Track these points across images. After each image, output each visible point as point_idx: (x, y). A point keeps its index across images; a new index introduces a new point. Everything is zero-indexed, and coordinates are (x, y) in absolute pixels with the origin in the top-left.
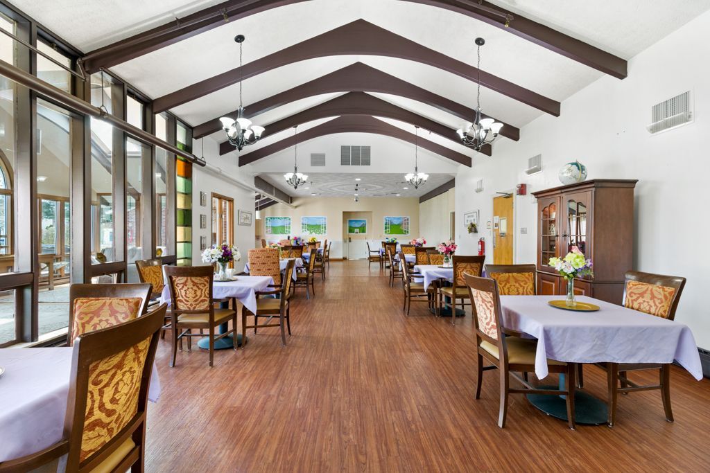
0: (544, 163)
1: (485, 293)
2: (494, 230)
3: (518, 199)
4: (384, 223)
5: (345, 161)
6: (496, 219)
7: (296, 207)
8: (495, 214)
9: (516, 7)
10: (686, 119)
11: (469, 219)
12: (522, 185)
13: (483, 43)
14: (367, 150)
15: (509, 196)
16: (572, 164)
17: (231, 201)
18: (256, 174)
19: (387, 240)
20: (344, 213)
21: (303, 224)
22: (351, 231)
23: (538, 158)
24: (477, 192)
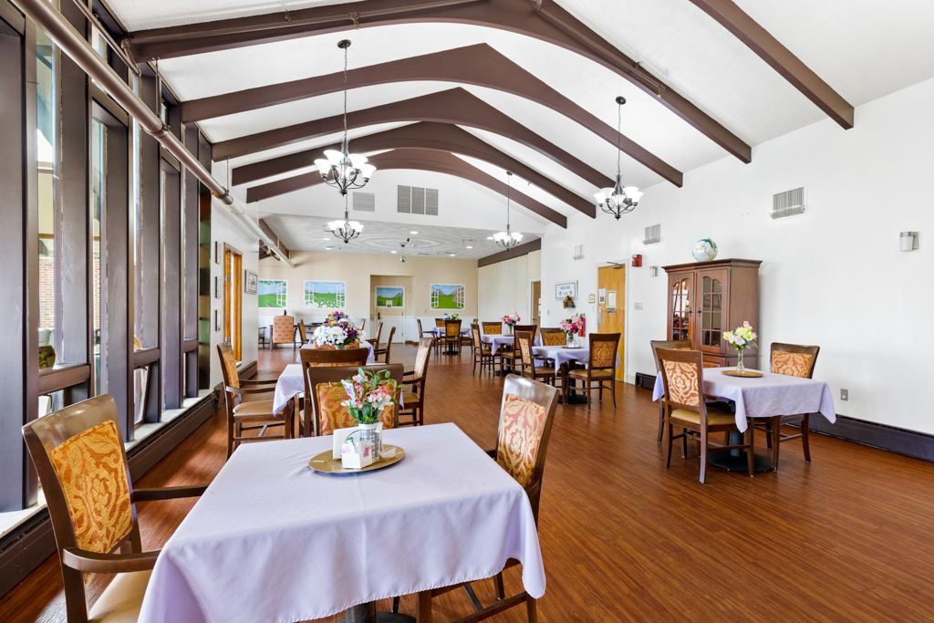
0: (663, 233)
1: (686, 364)
2: (599, 305)
3: (631, 271)
4: (431, 293)
5: (402, 208)
6: (603, 292)
7: (296, 265)
8: (601, 286)
9: (668, 78)
10: (800, 211)
11: (563, 291)
12: (638, 256)
13: (624, 102)
14: (433, 195)
15: (621, 267)
16: (706, 241)
17: (238, 256)
18: (262, 216)
19: (446, 317)
20: (372, 277)
21: (307, 292)
22: (380, 303)
23: (657, 228)
24: (575, 258)
